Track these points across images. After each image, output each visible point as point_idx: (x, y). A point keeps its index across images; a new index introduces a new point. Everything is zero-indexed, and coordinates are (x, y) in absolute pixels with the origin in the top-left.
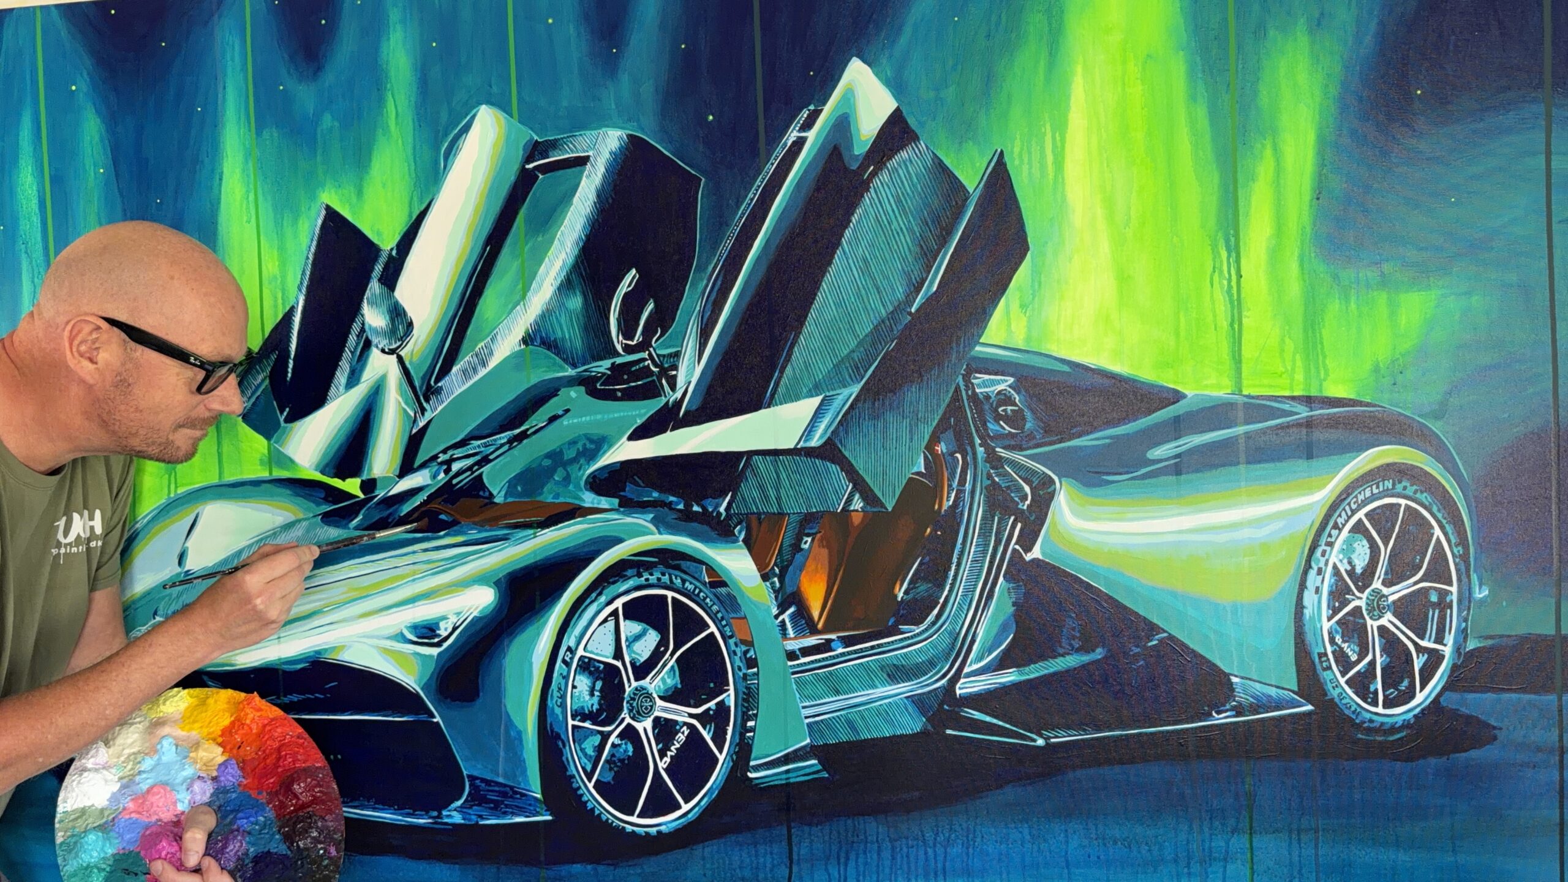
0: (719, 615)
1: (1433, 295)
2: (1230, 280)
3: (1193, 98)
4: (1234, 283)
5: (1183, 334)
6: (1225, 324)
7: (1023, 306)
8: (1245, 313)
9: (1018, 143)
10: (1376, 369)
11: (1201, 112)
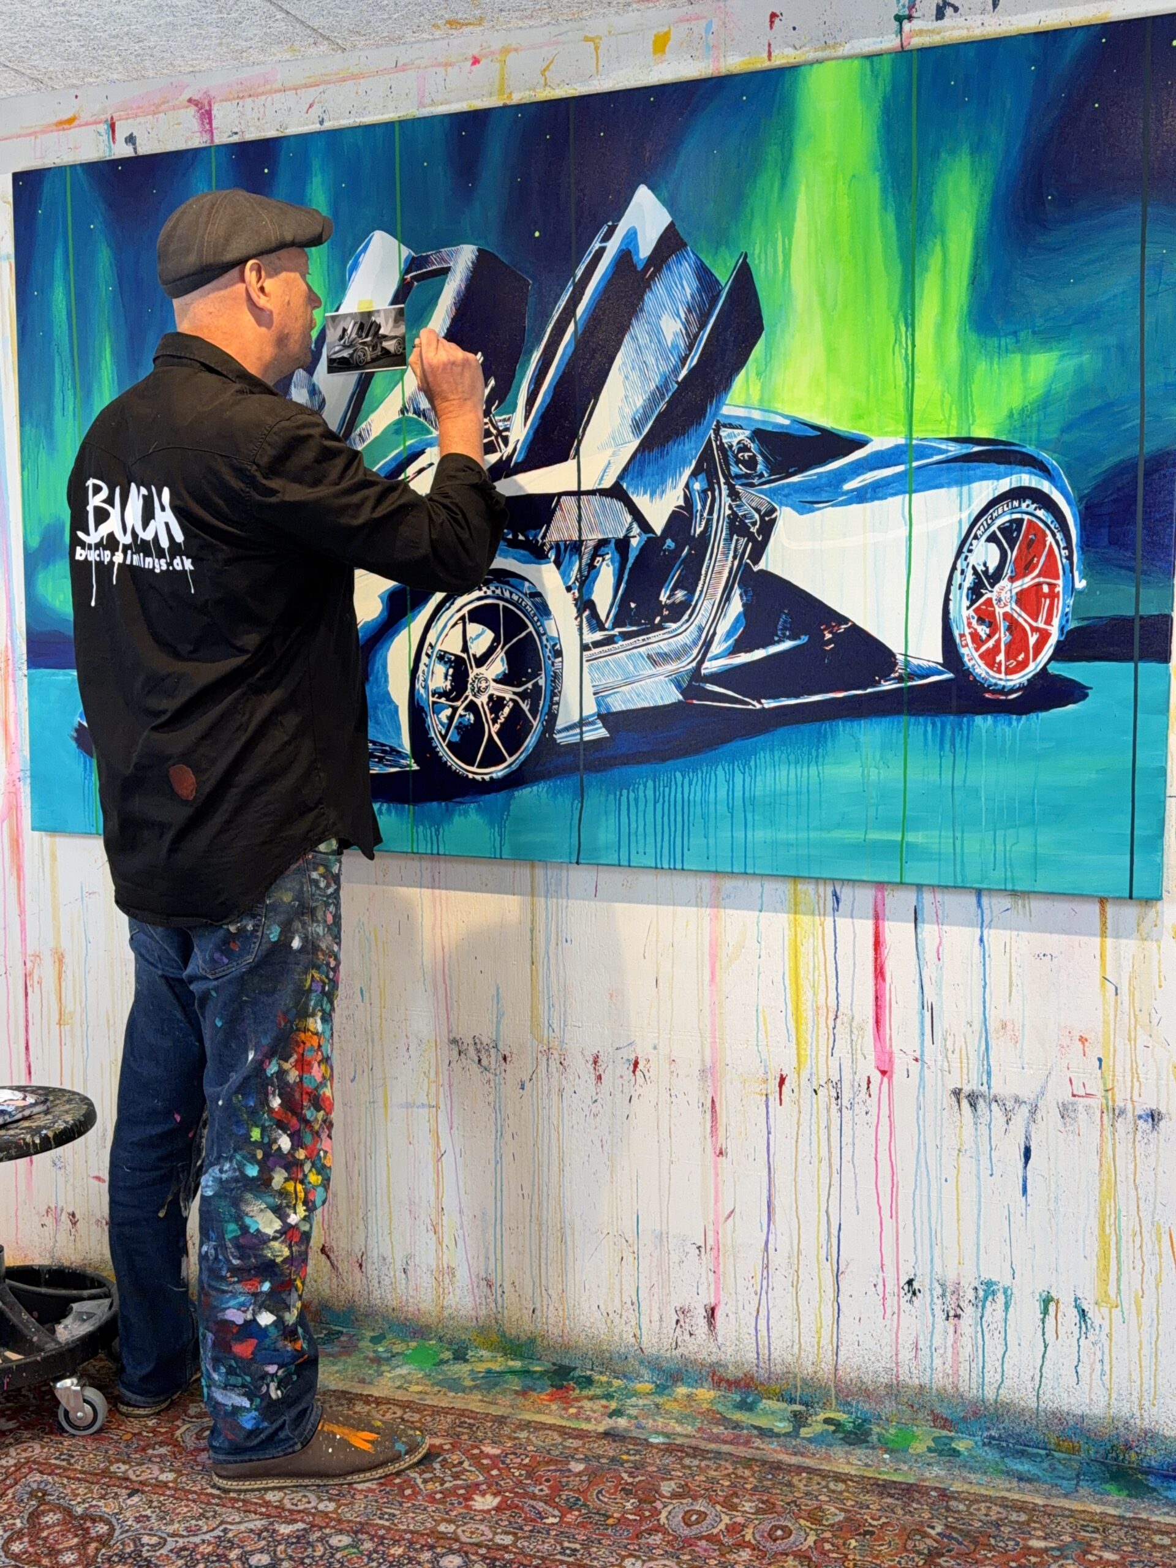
0: (536, 619)
1: (1054, 355)
2: (906, 350)
3: (885, 208)
4: (910, 352)
5: (871, 392)
6: (902, 384)
7: (759, 374)
8: (916, 375)
9: (757, 247)
10: (1011, 415)
11: (890, 218)
